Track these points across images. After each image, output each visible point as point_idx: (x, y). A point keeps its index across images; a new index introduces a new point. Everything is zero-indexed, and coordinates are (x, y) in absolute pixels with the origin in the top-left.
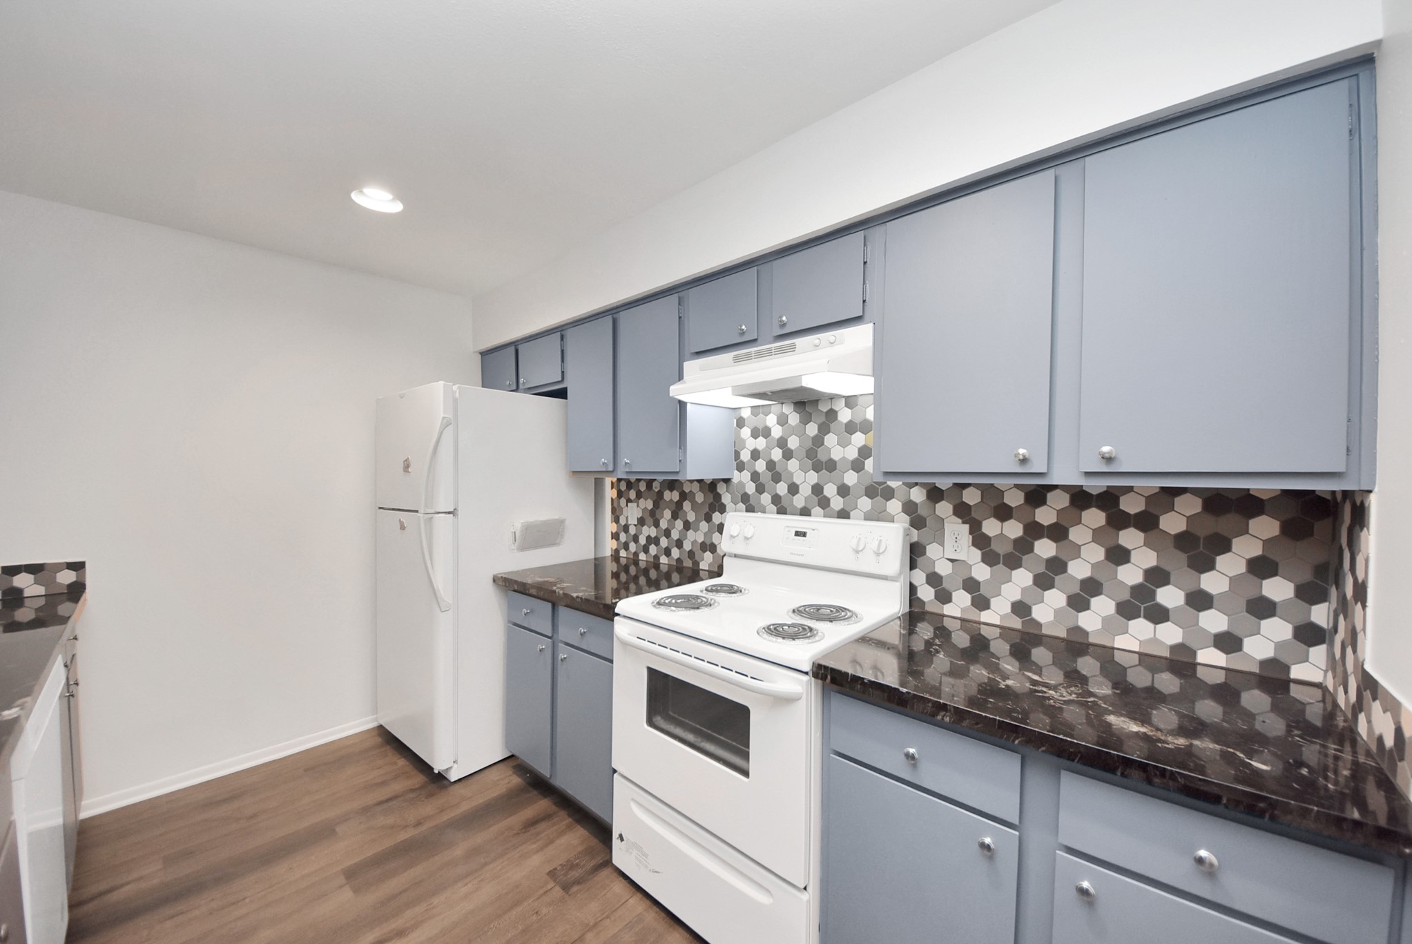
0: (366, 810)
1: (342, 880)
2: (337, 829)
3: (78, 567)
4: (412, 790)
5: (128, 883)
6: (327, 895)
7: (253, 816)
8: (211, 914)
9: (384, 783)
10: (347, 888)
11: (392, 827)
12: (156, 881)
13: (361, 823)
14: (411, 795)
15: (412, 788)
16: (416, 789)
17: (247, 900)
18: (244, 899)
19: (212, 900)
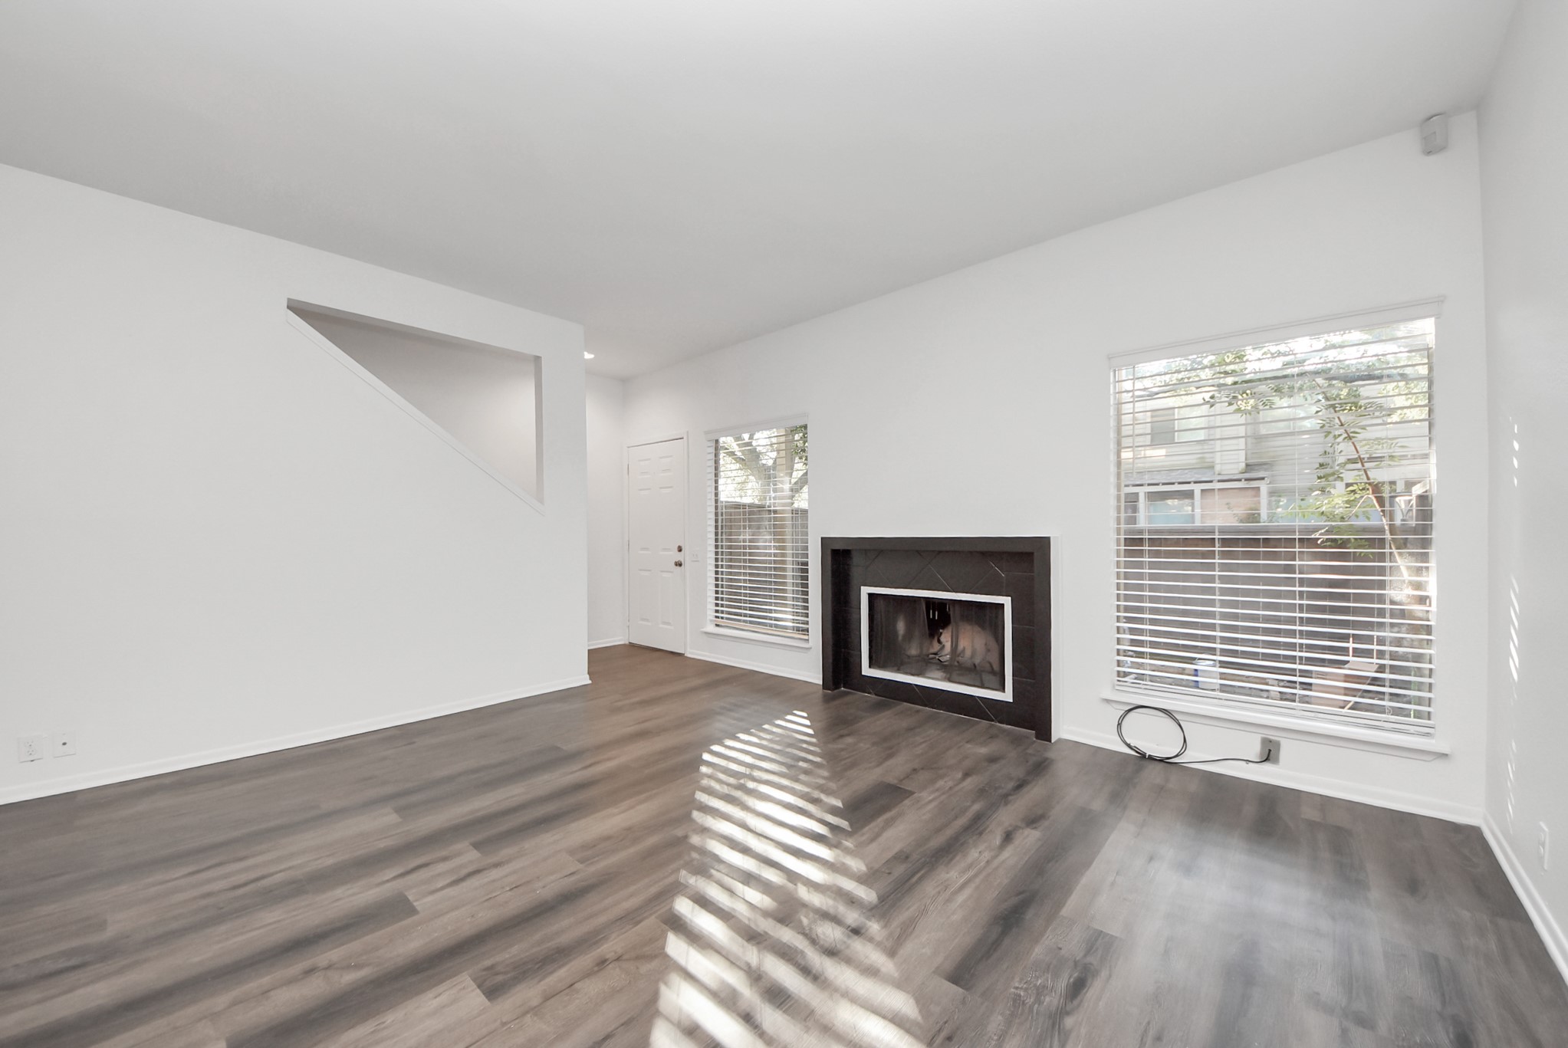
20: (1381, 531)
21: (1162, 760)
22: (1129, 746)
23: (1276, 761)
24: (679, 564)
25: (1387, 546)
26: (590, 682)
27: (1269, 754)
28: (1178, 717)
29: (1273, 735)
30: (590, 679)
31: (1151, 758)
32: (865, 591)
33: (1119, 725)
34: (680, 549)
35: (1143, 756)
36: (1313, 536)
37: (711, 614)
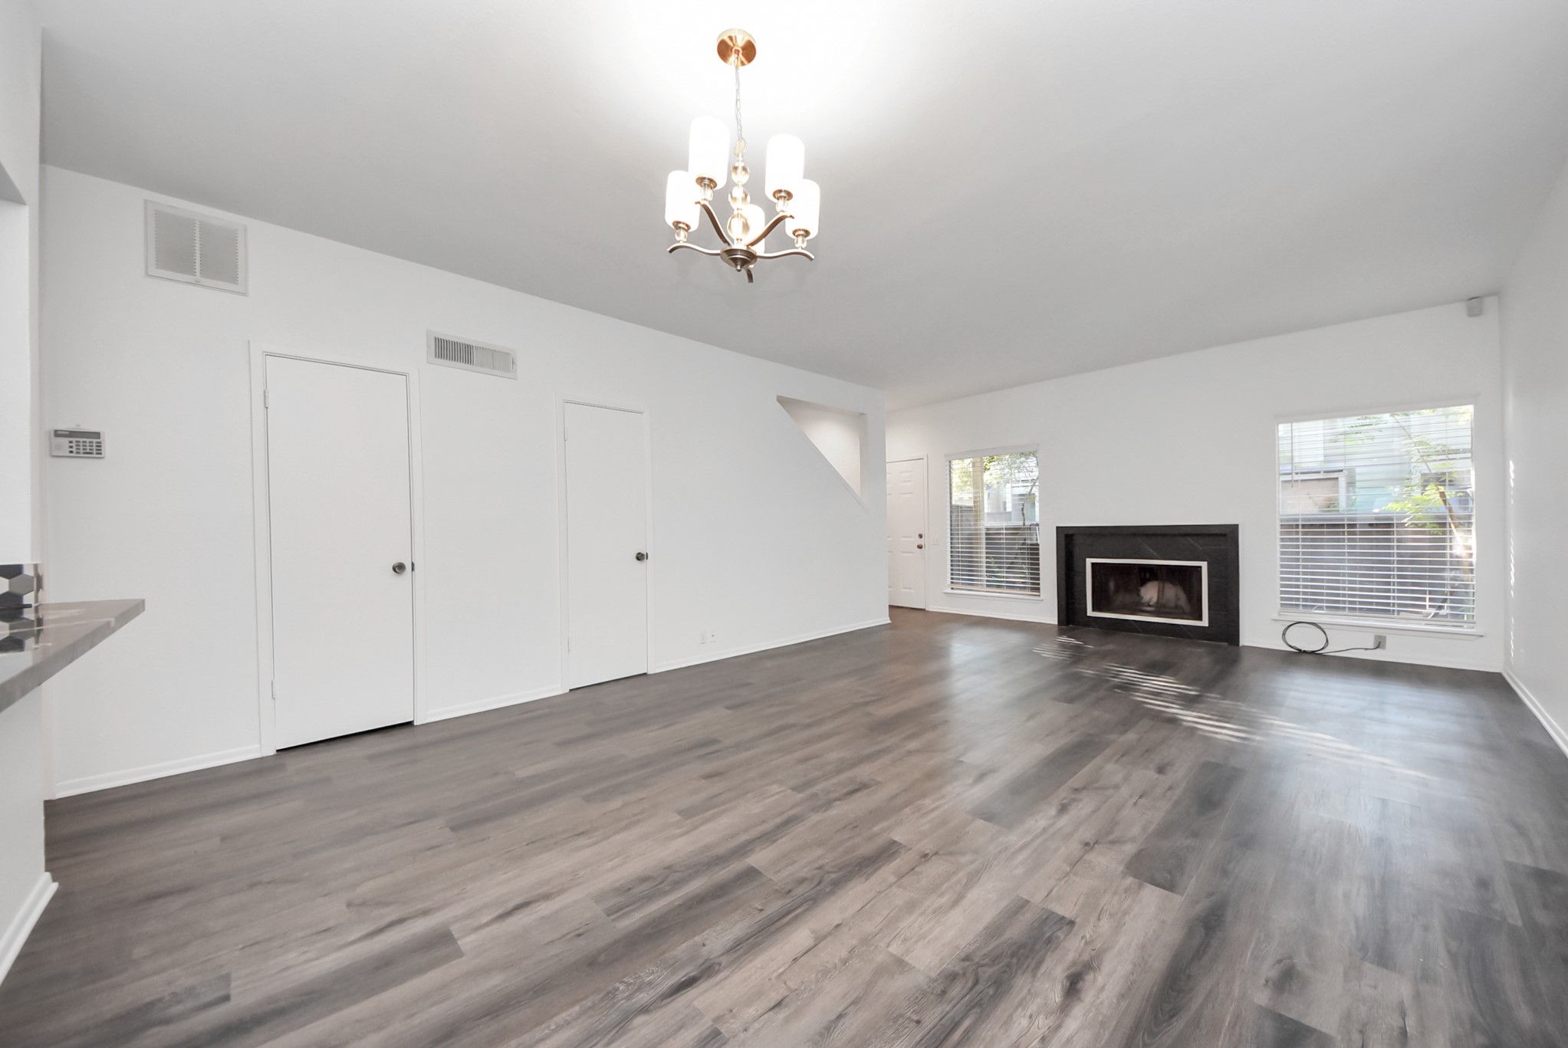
20: (1445, 518)
21: (1313, 652)
22: (1290, 646)
23: (1384, 648)
24: (920, 547)
25: (1448, 526)
26: (890, 622)
27: (1380, 644)
28: (1321, 625)
29: (1381, 632)
30: (891, 620)
31: (1305, 652)
32: (1089, 561)
33: (1284, 634)
34: (921, 536)
35: (1300, 651)
36: (1402, 522)
37: (949, 581)
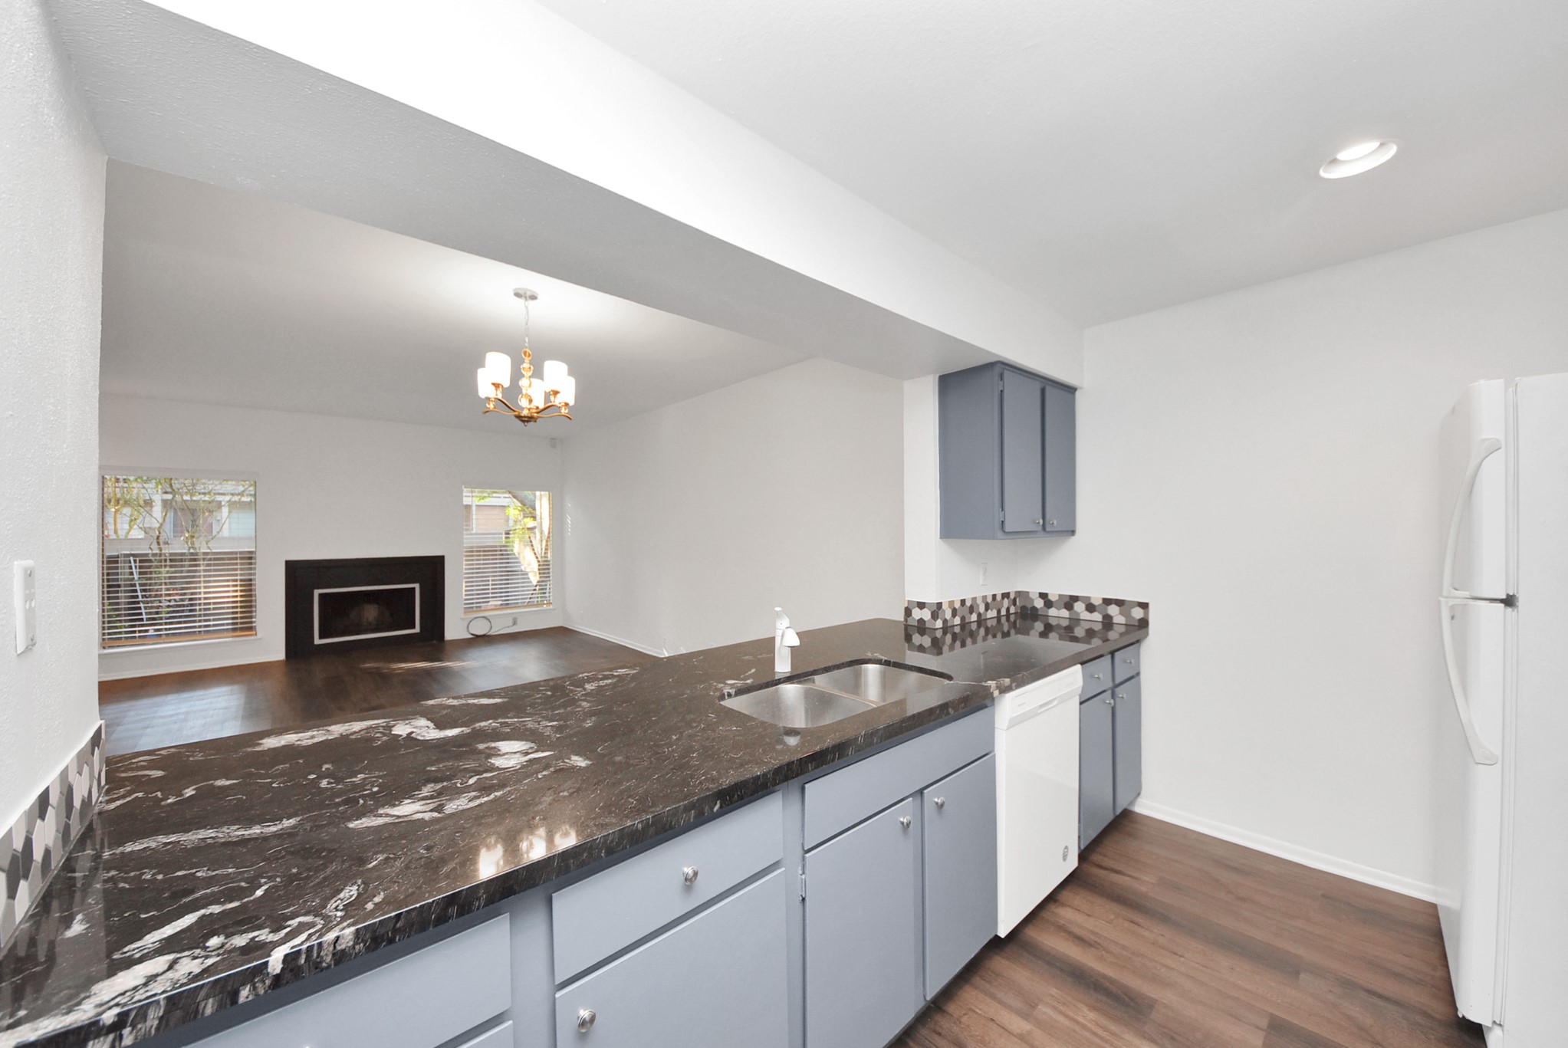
0: (1348, 985)
1: (1264, 1023)
2: (1302, 976)
3: (1144, 606)
4: (1425, 1014)
5: (1129, 876)
6: (1239, 1020)
7: (1243, 899)
8: (1153, 943)
9: (1397, 976)
10: (1262, 1034)
11: (1361, 1028)
12: (1144, 889)
13: (1331, 991)
14: (1419, 1019)
15: (1429, 1012)
16: (1433, 1018)
17: (1182, 959)
18: (1181, 956)
19: (1162, 935)
21: (484, 636)
22: (472, 634)
27: (515, 623)
28: (488, 617)
29: (515, 616)
33: (468, 627)
35: (477, 636)
